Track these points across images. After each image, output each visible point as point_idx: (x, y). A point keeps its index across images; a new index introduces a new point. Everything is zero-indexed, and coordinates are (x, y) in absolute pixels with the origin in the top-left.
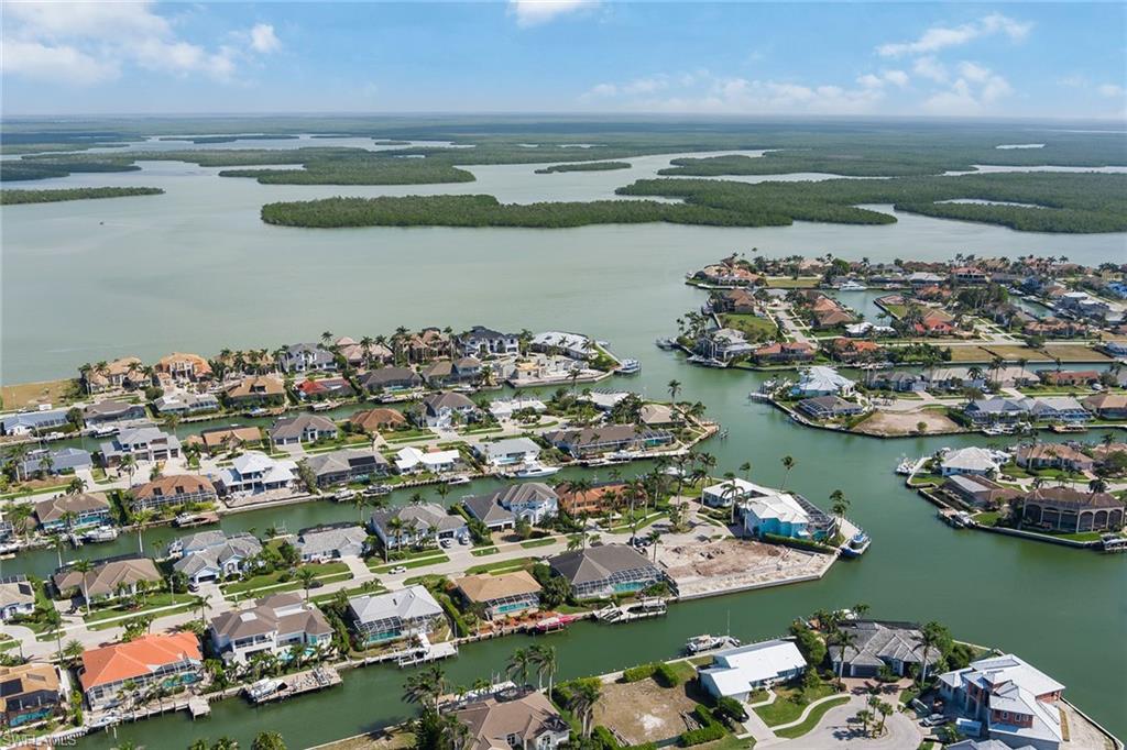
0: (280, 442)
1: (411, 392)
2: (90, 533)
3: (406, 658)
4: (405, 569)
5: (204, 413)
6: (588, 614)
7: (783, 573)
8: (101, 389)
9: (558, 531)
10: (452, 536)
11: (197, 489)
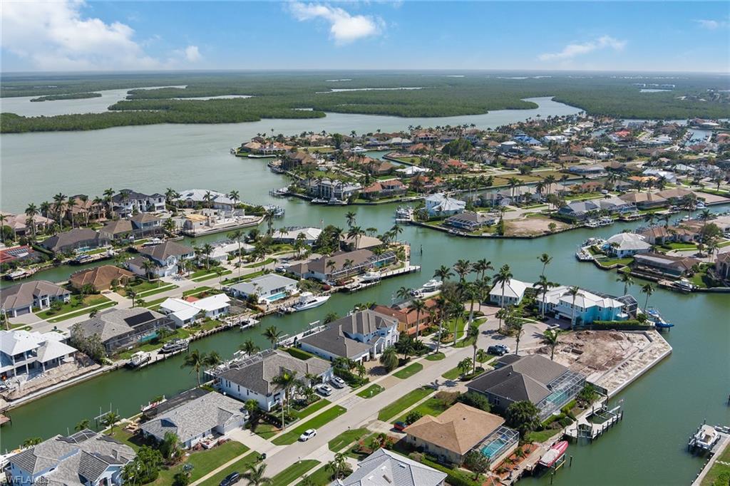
0: (10, 314)
1: (105, 250)
6: (559, 435)
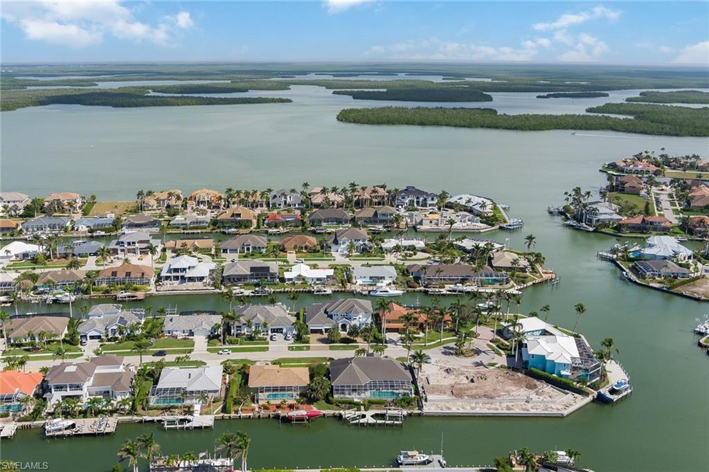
0: (225, 251)
2: (59, 296)
3: (172, 422)
4: (230, 352)
5: (197, 228)
6: (337, 412)
7: (529, 406)
8: (150, 208)
9: (365, 340)
10: (282, 332)
11: (140, 275)
